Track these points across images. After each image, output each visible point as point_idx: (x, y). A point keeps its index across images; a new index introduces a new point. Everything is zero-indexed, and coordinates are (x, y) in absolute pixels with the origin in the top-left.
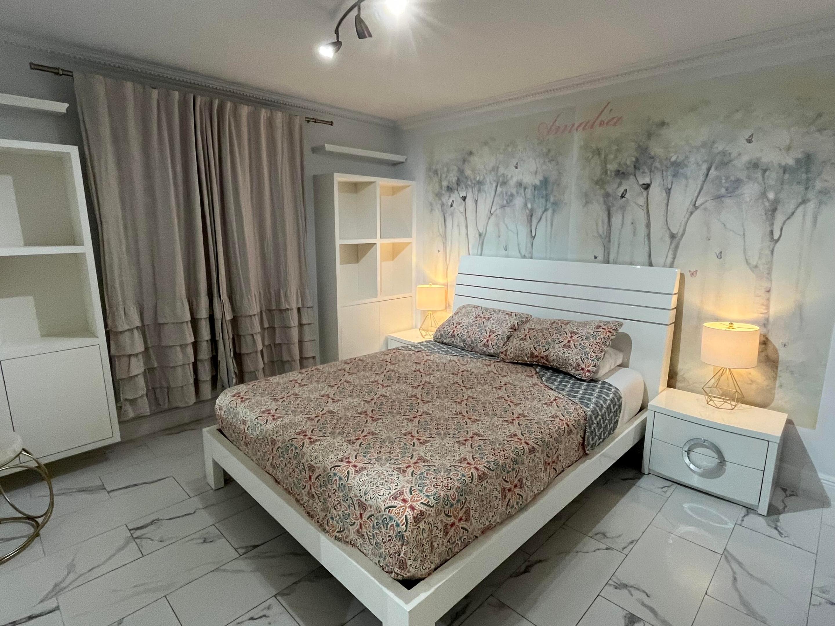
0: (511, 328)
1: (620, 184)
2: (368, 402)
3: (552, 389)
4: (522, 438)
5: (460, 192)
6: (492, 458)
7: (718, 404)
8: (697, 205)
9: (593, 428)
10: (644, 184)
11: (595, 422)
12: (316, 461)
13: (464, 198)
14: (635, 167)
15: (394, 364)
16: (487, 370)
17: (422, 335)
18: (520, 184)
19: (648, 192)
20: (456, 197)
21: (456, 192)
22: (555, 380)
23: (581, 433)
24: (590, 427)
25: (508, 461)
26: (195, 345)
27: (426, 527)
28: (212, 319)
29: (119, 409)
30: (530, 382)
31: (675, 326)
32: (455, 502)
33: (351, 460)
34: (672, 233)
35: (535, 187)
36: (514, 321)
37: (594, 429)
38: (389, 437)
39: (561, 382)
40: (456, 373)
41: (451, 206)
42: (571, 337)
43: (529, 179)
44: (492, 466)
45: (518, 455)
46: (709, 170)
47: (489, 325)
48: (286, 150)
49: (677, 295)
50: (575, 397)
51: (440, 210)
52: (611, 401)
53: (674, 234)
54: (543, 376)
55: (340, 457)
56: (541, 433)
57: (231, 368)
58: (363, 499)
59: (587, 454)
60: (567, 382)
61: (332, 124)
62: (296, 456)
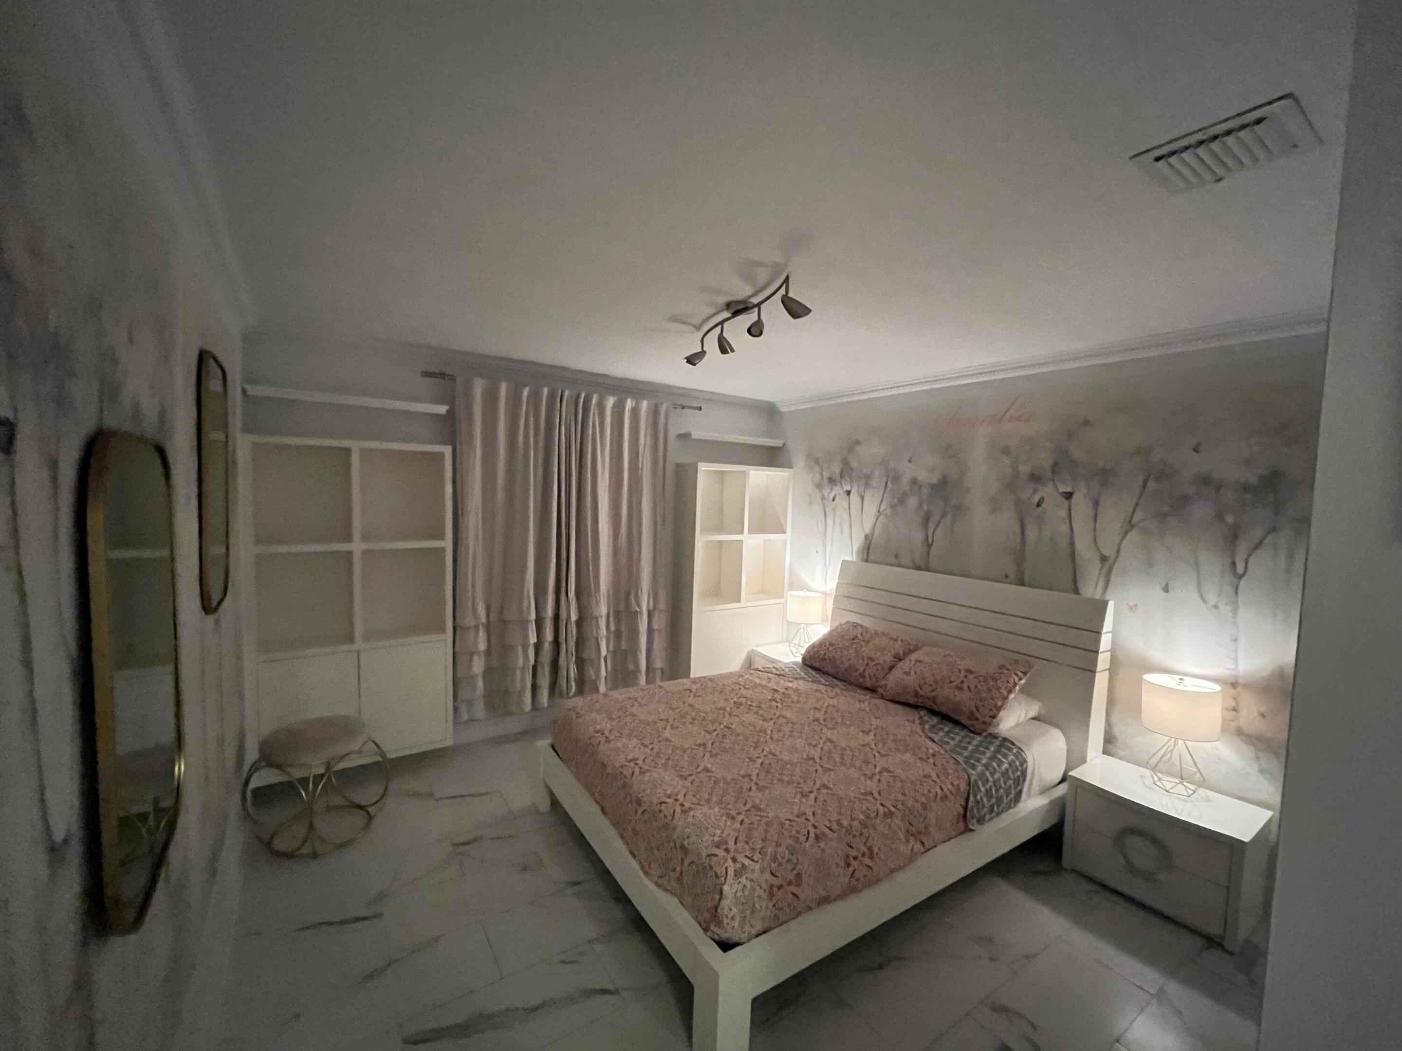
0: (895, 657)
1: (1035, 491)
2: (710, 733)
3: (933, 741)
4: (879, 798)
5: (844, 487)
6: (835, 816)
7: (1168, 786)
8: (1133, 522)
9: (979, 797)
10: (1065, 493)
11: (983, 789)
12: (644, 794)
13: (849, 493)
14: (1053, 472)
15: (747, 689)
16: (858, 706)
17: (792, 652)
18: (914, 482)
19: (1070, 502)
20: (838, 490)
21: (839, 484)
22: (942, 729)
23: (963, 802)
24: (975, 796)
25: (855, 823)
26: (538, 647)
27: (748, 884)
28: (557, 617)
29: (456, 709)
30: (909, 729)
31: (1110, 674)
32: (784, 861)
33: (679, 797)
34: (1103, 555)
35: (933, 486)
36: (899, 648)
37: (981, 798)
38: (724, 778)
39: (948, 733)
40: (819, 707)
41: (833, 500)
42: (966, 677)
43: (925, 476)
44: (835, 826)
45: (868, 817)
46: (1146, 481)
47: (866, 651)
48: (649, 441)
49: (1110, 635)
50: (960, 754)
51: (821, 503)
52: (1010, 764)
53: (1105, 556)
54: (927, 722)
55: (669, 792)
56: (904, 794)
57: (572, 675)
58: (685, 843)
59: (972, 830)
60: (957, 734)
61: (700, 409)
62: (625, 786)
